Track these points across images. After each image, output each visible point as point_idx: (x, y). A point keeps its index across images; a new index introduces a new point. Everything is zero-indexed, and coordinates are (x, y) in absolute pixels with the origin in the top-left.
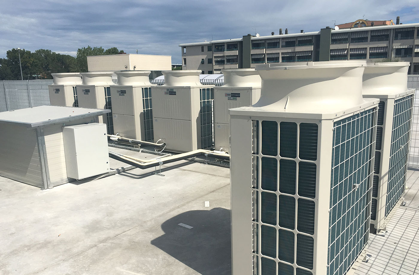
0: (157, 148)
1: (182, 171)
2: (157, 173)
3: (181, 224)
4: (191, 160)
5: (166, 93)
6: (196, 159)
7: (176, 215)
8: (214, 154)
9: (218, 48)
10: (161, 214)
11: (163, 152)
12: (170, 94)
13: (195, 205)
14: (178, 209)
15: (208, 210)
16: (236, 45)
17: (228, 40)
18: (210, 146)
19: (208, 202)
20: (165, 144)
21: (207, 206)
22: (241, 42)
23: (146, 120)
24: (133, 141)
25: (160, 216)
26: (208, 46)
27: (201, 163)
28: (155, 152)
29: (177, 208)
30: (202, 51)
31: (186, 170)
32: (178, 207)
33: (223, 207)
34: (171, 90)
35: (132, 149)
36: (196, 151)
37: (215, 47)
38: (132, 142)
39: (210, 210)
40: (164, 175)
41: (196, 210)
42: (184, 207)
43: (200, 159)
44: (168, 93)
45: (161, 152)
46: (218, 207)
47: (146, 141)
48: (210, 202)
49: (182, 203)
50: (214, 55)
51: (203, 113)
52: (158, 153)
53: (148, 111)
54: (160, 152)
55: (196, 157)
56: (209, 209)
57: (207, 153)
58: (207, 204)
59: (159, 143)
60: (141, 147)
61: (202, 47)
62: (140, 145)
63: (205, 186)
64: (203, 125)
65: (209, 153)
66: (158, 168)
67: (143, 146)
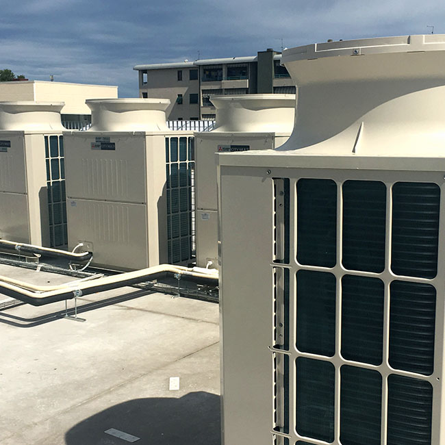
0: (73, 261)
1: (124, 311)
2: (69, 315)
3: (111, 432)
4: (145, 286)
5: (94, 146)
6: (155, 285)
7: (103, 409)
8: (194, 274)
9: (210, 74)
10: (68, 406)
11: (88, 270)
12: (102, 149)
13: (148, 386)
14: (108, 396)
15: (175, 397)
16: (245, 68)
17: (230, 59)
18: (187, 259)
19: (178, 378)
20: (90, 253)
21: (175, 388)
22: (254, 64)
23: (53, 203)
24: (23, 246)
25: (65, 412)
26: (190, 71)
27: (166, 293)
28: (69, 270)
29: (106, 394)
30: (179, 80)
31: (132, 308)
32: (109, 391)
33: (209, 391)
34: (104, 138)
35: (20, 264)
36: (156, 267)
37: (205, 73)
38: (21, 249)
39: (181, 398)
40: (85, 320)
41: (148, 396)
42: (122, 391)
43: (165, 286)
44: (98, 146)
45: (83, 271)
46: (198, 391)
47: (52, 247)
48: (180, 379)
49: (119, 381)
50: (203, 88)
51: (171, 189)
52: (76, 273)
53: (56, 185)
54: (79, 271)
55: (156, 281)
56: (178, 396)
57: (180, 272)
58: (175, 384)
59: (78, 251)
60: (41, 260)
61: (179, 71)
62: (39, 256)
63: (172, 342)
64: (171, 214)
65: (182, 272)
66: (71, 303)
67: (46, 257)
